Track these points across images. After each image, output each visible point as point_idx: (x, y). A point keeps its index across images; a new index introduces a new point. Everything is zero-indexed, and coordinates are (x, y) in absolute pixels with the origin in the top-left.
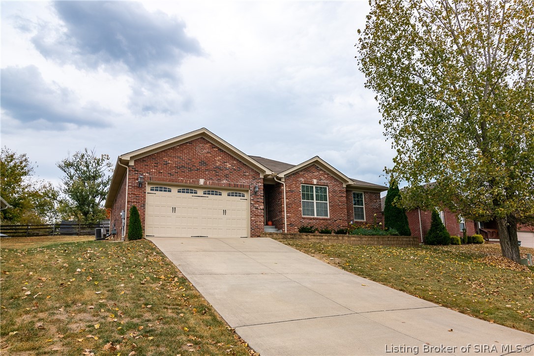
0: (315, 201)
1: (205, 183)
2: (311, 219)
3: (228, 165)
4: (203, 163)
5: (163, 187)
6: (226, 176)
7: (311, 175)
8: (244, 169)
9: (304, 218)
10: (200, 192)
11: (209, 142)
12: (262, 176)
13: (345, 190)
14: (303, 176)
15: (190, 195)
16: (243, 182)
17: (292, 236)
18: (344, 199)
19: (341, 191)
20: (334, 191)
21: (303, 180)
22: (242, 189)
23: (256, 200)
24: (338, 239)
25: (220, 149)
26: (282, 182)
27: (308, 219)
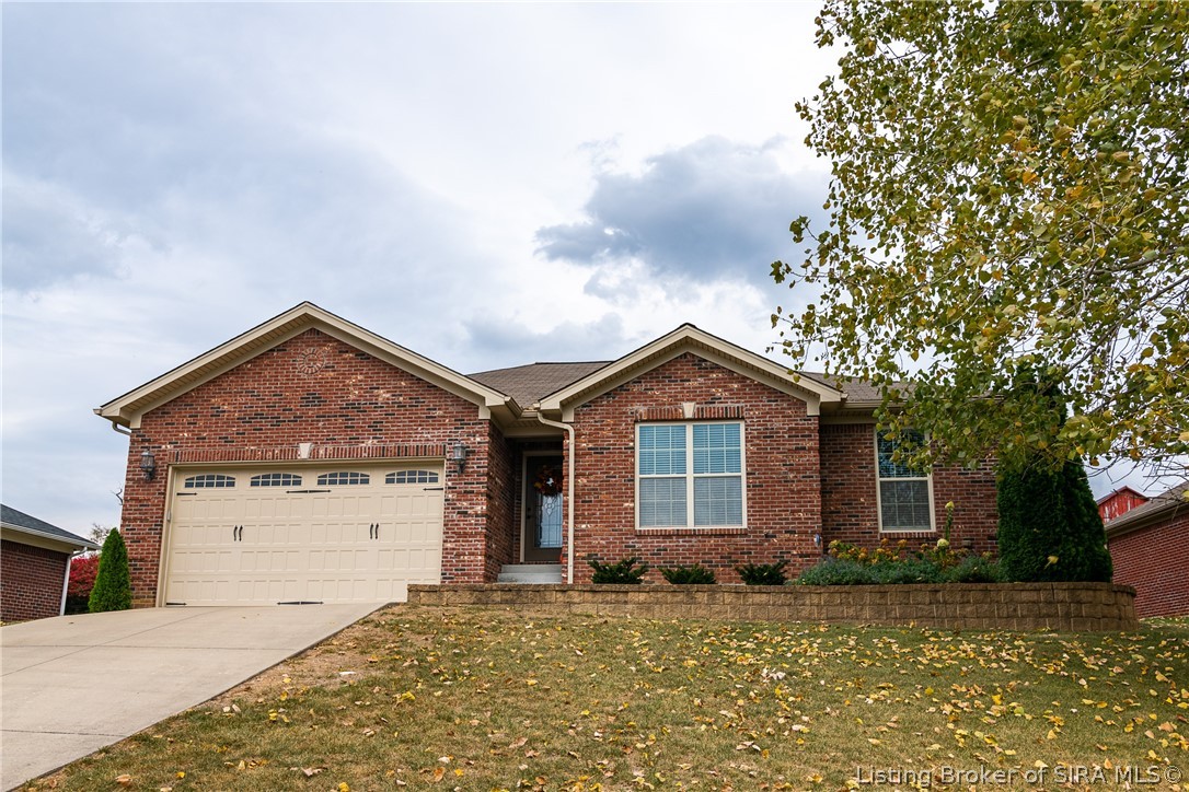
0: (690, 475)
1: (314, 453)
2: (667, 536)
3: (383, 395)
4: (312, 398)
5: (213, 474)
6: (375, 428)
7: (674, 388)
8: (429, 401)
9: (641, 535)
10: (310, 481)
11: (331, 339)
12: (484, 415)
13: (814, 424)
14: (642, 397)
15: (282, 489)
16: (428, 437)
17: (508, 596)
18: (813, 457)
19: (795, 433)
20: (768, 435)
21: (642, 409)
22: (421, 458)
23: (461, 487)
24: (693, 601)
25: (360, 354)
26: (567, 423)
27: (655, 535)
